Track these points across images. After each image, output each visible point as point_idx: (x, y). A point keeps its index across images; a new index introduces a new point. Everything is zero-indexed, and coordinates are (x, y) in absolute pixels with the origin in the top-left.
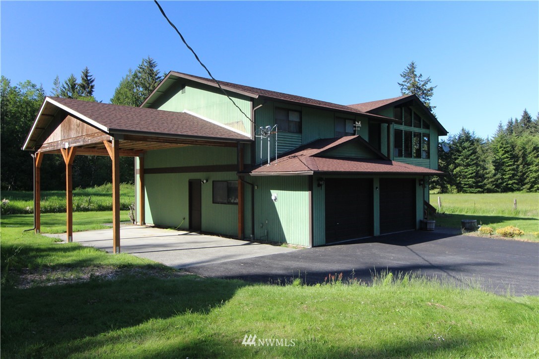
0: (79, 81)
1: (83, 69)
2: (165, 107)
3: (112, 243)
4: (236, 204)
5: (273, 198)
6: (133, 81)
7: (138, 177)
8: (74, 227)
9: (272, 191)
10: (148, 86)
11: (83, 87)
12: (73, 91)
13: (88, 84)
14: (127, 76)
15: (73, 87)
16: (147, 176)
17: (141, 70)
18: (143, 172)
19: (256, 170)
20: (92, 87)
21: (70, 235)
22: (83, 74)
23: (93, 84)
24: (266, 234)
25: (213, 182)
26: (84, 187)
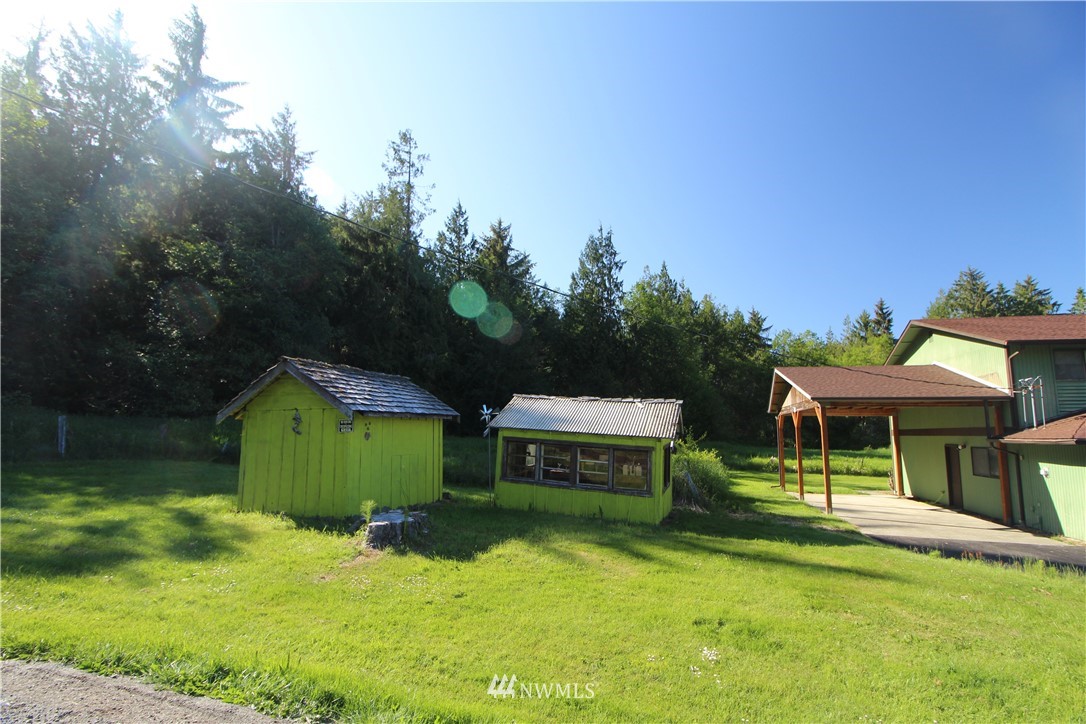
0: (873, 317)
1: (877, 301)
2: (913, 361)
3: (825, 505)
4: (997, 477)
5: (1042, 472)
6: (946, 304)
7: (893, 438)
8: (805, 488)
9: (1040, 464)
10: (971, 306)
11: (878, 323)
12: (866, 329)
13: (885, 319)
14: (937, 299)
15: (866, 325)
16: (903, 438)
17: (958, 288)
18: (899, 433)
19: (1012, 436)
20: (890, 321)
21: (802, 494)
22: (876, 308)
23: (890, 317)
24: (1038, 521)
25: (972, 448)
26: (875, 447)
